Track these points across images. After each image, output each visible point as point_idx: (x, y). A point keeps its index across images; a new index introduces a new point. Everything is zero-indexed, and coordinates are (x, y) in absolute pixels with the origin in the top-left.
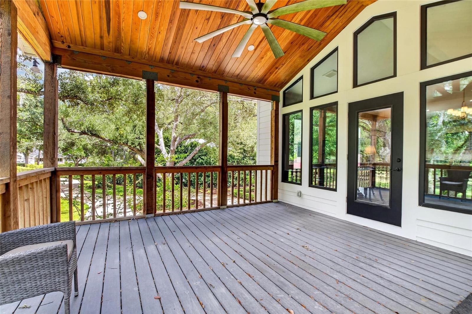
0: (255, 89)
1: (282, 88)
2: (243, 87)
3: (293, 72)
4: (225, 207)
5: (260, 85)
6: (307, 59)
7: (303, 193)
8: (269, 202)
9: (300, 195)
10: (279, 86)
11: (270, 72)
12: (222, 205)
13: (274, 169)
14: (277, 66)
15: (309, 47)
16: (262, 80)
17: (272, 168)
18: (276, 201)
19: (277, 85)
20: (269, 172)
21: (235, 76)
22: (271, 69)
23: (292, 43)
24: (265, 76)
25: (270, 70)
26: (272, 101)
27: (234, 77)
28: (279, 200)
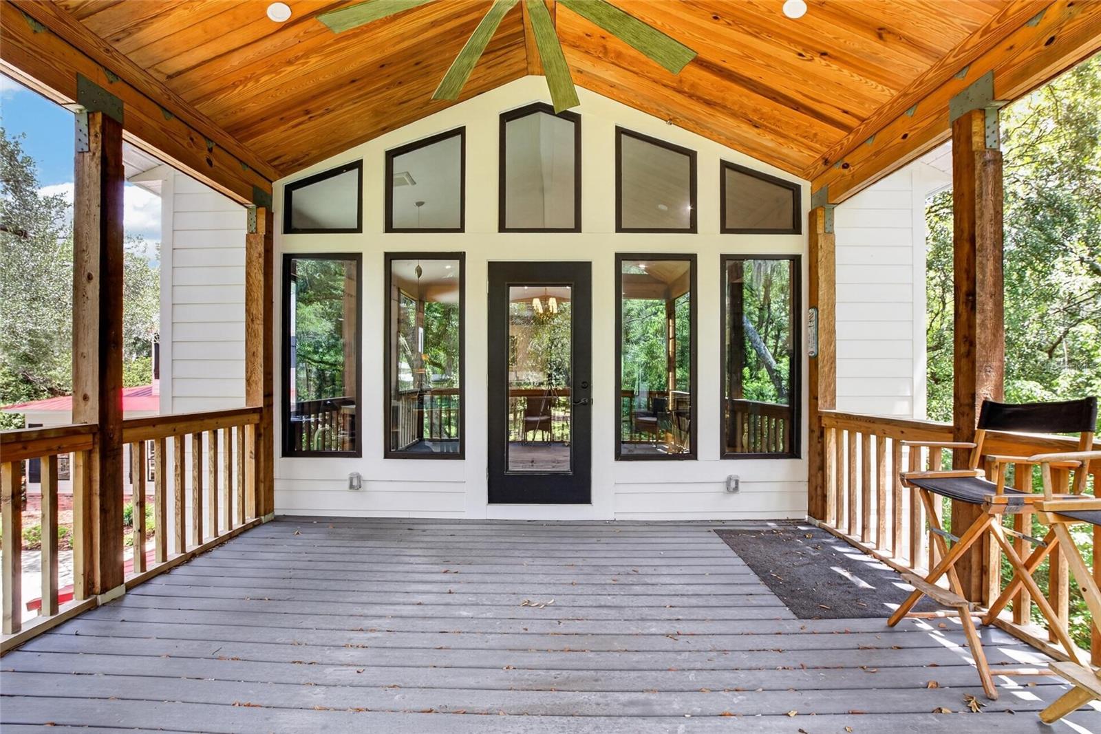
0: (210, 150)
1: (284, 173)
2: (174, 124)
3: (339, 141)
4: (119, 591)
5: (230, 141)
6: (383, 125)
7: (365, 476)
8: (254, 525)
9: (356, 484)
10: (281, 167)
11: (283, 115)
12: (104, 590)
13: (261, 418)
14: (311, 106)
15: (405, 99)
16: (243, 129)
17: (256, 417)
18: (269, 517)
19: (275, 163)
20: (249, 430)
21: (159, 72)
22: (289, 109)
23: (383, 66)
24: (263, 120)
25: (285, 110)
26: (252, 205)
27: (155, 75)
28: (277, 513)
